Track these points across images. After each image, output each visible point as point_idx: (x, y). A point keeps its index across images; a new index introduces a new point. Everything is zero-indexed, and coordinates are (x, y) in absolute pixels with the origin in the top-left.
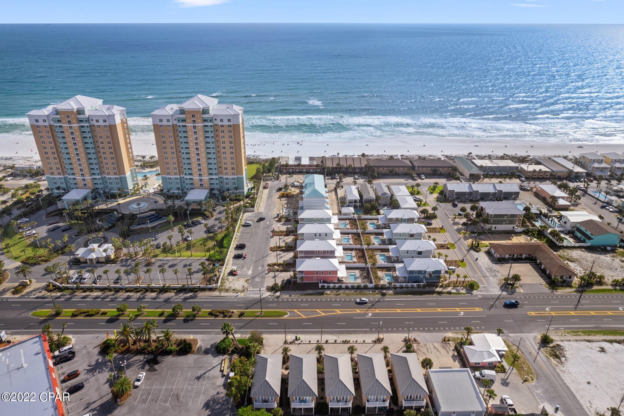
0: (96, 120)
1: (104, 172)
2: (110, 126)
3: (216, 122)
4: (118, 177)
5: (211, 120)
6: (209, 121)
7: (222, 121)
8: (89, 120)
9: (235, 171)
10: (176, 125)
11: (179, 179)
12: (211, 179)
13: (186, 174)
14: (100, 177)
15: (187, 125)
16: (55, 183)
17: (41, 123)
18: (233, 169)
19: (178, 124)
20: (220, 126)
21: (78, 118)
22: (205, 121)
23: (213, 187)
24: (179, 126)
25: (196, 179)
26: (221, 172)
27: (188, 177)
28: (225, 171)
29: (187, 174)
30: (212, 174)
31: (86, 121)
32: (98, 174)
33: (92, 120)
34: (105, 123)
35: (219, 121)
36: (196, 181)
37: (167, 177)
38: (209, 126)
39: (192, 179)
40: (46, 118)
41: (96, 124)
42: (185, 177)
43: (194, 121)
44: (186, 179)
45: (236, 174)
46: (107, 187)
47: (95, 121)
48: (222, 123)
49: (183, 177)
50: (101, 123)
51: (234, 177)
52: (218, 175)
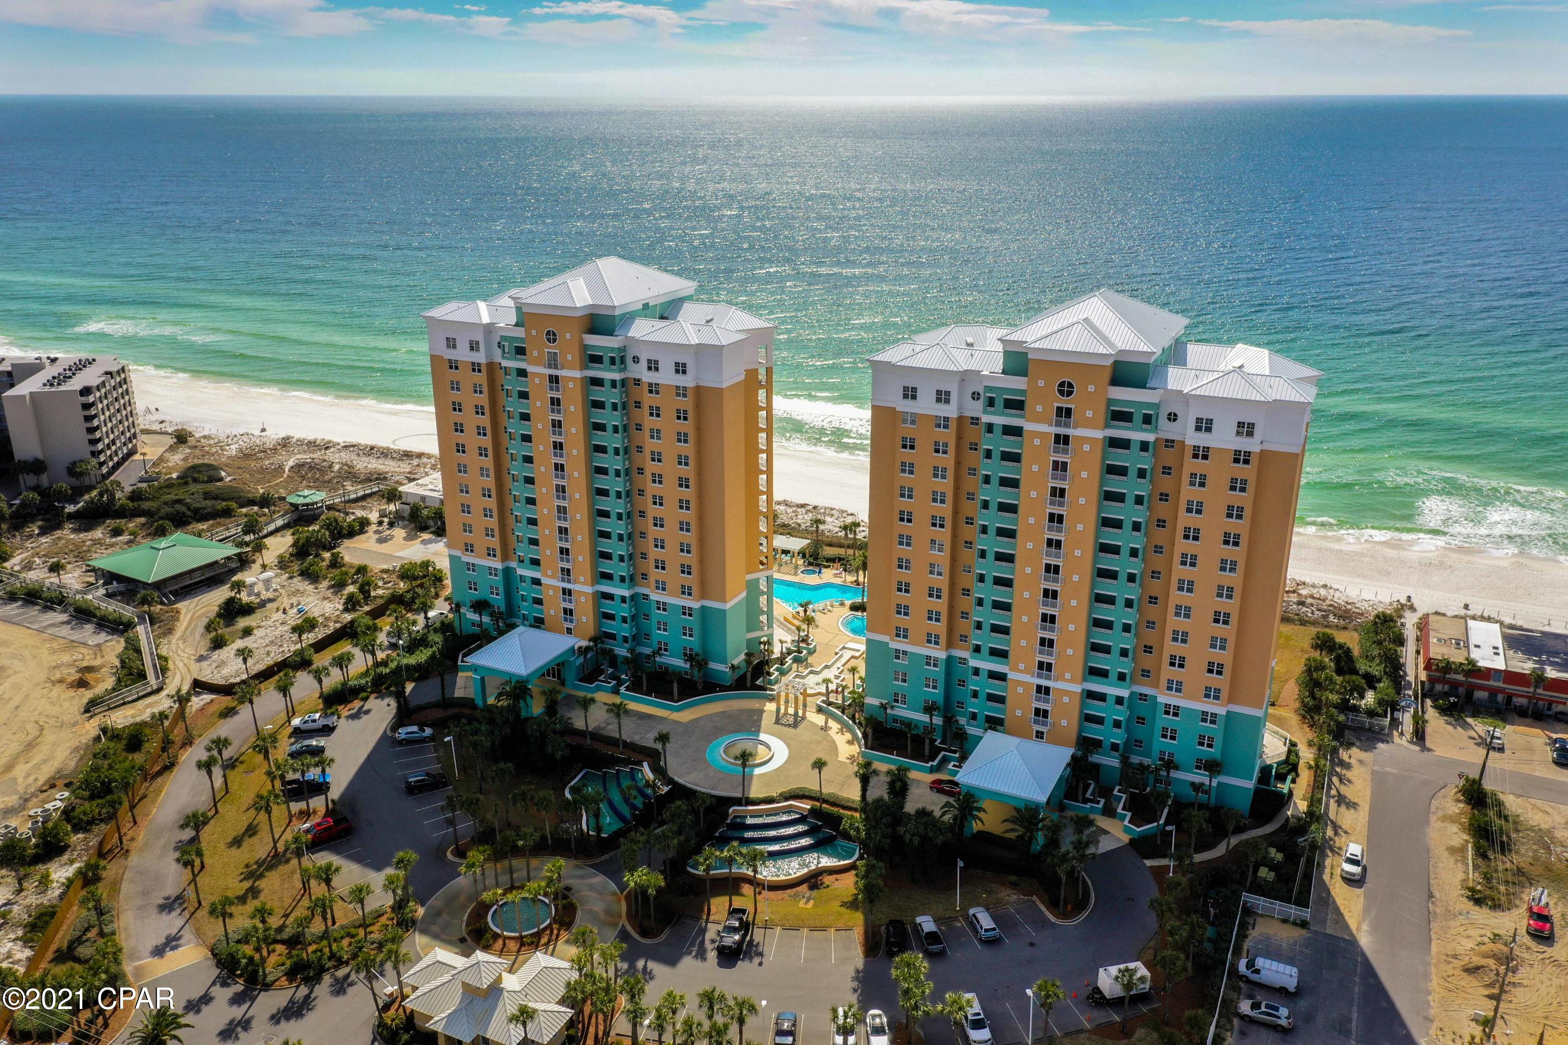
0: (649, 361)
1: (645, 576)
2: (698, 389)
3: (1168, 430)
4: (696, 605)
5: (1147, 419)
6: (1138, 418)
7: (1203, 425)
8: (623, 360)
9: (1221, 682)
10: (975, 421)
12: (1091, 695)
14: (626, 593)
15: (1028, 426)
16: (473, 586)
17: (463, 354)
18: (1214, 668)
19: (986, 419)
20: (1189, 453)
21: (585, 347)
24: (990, 428)
26: (1146, 673)
27: (987, 665)
30: (1104, 674)
31: (613, 361)
32: (622, 579)
33: (636, 360)
34: (680, 377)
35: (1192, 424)
37: (894, 645)
38: (1135, 448)
39: (1001, 677)
40: (480, 337)
41: (647, 377)
42: (973, 663)
43: (1064, 414)
44: (976, 672)
45: (1224, 695)
46: (647, 636)
47: (644, 364)
48: (1202, 440)
49: (964, 661)
50: (666, 377)
52: (1134, 681)
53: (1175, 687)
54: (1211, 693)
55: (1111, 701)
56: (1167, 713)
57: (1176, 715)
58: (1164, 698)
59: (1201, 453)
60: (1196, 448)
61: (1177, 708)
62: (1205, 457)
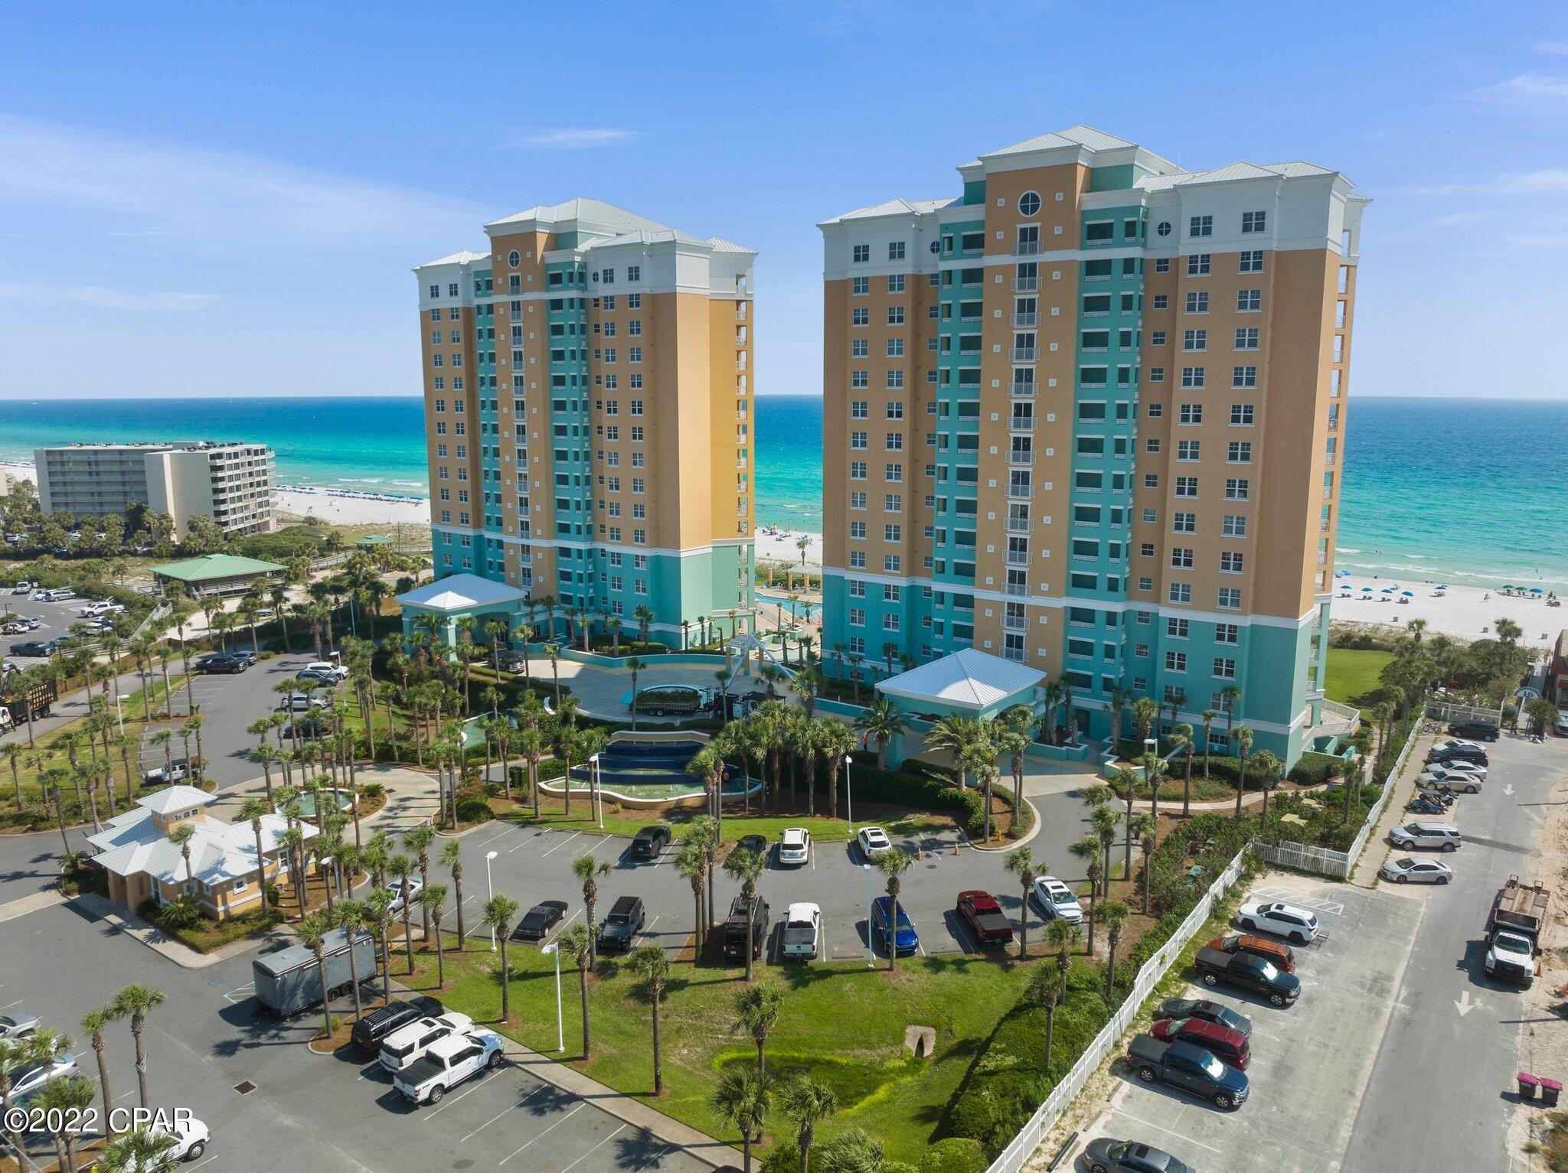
6: (1119, 231)
7: (1202, 227)
11: (903, 595)
13: (942, 568)
22: (1098, 232)
23: (1083, 666)
25: (988, 603)
28: (1172, 573)
29: (950, 569)
36: (989, 613)
48: (1200, 246)
51: (1228, 620)
53: (1182, 594)
54: (1229, 598)
55: (1101, 619)
56: (1172, 631)
57: (1183, 633)
58: (1166, 612)
59: (1201, 264)
60: (1193, 259)
61: (1184, 623)
62: (1205, 269)
